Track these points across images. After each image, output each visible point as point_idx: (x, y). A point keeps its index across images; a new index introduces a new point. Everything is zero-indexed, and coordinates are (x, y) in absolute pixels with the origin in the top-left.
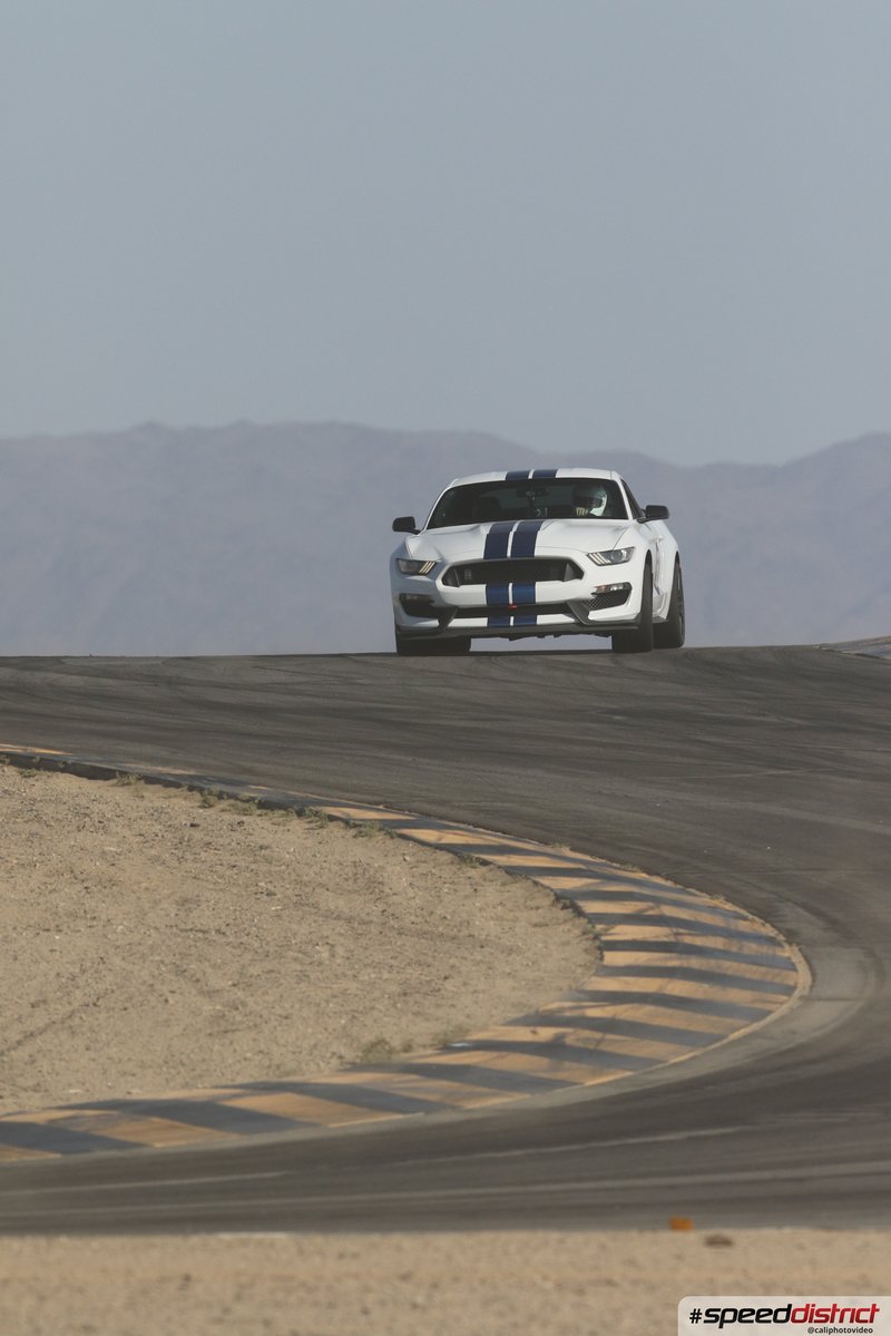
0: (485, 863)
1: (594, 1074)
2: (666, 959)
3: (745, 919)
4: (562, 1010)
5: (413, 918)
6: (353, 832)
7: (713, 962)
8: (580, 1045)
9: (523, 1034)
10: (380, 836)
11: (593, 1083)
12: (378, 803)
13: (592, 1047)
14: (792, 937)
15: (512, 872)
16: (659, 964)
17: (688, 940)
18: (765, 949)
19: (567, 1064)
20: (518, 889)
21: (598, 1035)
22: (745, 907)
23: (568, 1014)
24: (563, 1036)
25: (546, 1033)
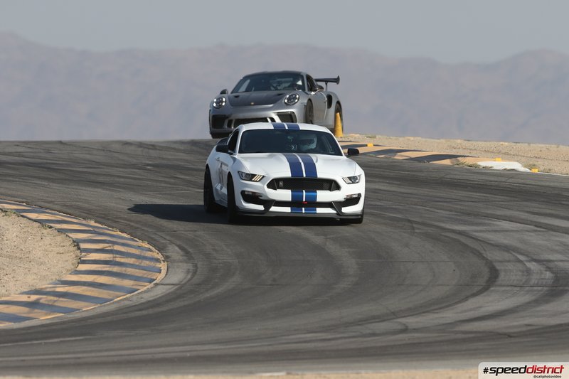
0: (51, 227)
1: (46, 314)
2: (104, 267)
3: (151, 251)
4: (46, 288)
5: (9, 250)
6: (3, 214)
7: (124, 269)
8: (47, 303)
9: (24, 298)
10: (14, 216)
11: (43, 318)
12: (23, 202)
13: (50, 303)
14: (167, 258)
15: (60, 231)
16: (100, 269)
17: (118, 260)
18: (152, 264)
19: (36, 310)
20: (60, 238)
21: (56, 299)
22: (154, 246)
23: (48, 290)
24: (41, 299)
25: (33, 298)
